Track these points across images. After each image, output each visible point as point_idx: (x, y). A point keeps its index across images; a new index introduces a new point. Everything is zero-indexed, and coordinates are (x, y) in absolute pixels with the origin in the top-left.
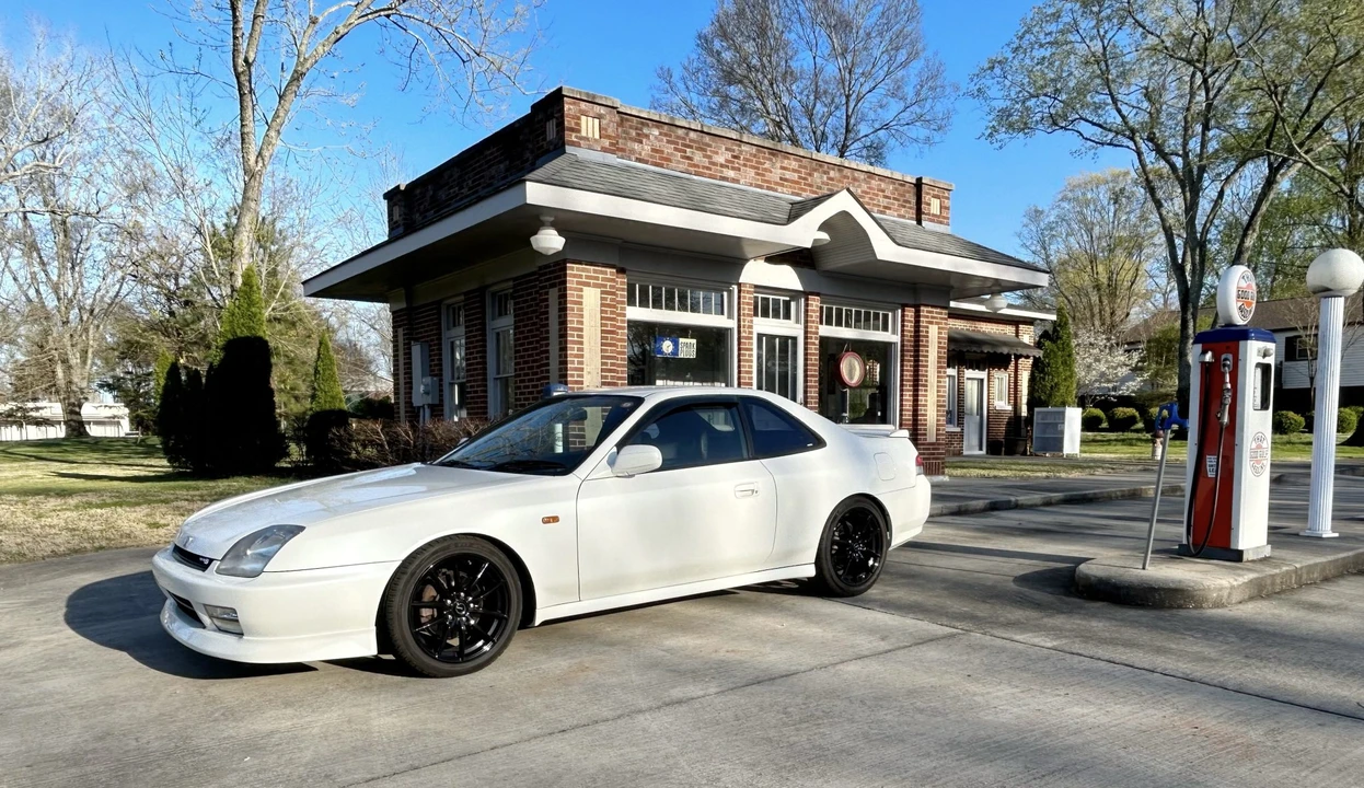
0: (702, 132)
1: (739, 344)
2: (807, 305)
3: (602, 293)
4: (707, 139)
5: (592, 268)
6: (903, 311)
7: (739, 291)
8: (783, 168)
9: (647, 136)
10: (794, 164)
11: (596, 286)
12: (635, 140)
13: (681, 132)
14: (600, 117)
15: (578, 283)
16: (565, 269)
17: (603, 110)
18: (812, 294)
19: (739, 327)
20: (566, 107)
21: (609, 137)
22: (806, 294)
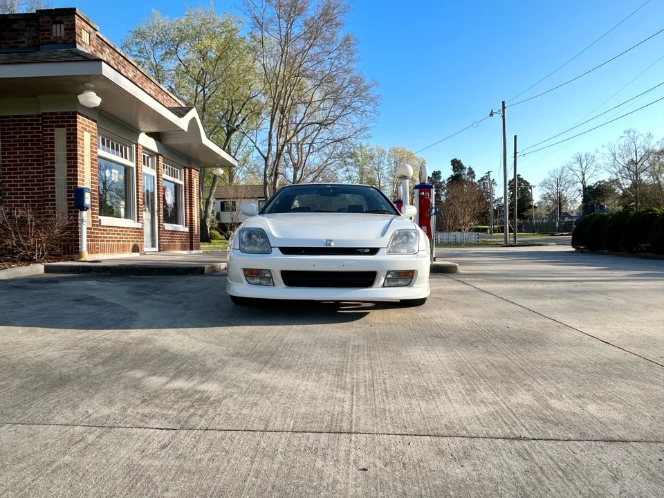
0: (124, 58)
1: (137, 176)
2: (158, 161)
3: (91, 136)
4: (126, 62)
5: (87, 120)
6: (185, 170)
7: (137, 148)
8: (150, 88)
9: (105, 52)
10: (153, 88)
11: (89, 132)
12: (100, 52)
13: (117, 55)
14: (90, 33)
15: (82, 128)
16: (76, 117)
17: (91, 30)
18: (160, 155)
19: (137, 167)
20: (76, 21)
21: (93, 46)
22: (158, 155)
